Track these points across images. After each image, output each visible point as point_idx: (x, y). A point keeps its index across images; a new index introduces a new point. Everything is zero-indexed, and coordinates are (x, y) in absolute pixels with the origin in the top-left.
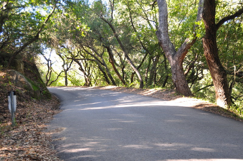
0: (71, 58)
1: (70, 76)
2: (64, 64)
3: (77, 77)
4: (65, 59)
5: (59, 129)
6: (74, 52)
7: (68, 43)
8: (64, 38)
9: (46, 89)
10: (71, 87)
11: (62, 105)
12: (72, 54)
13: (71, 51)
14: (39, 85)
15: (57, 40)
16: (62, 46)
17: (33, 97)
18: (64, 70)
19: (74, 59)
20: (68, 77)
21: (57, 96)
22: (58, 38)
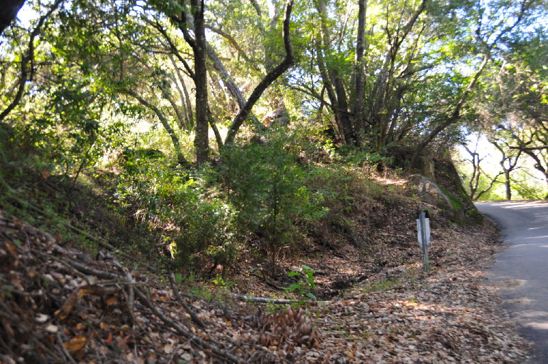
0: (518, 146)
1: (515, 182)
2: (504, 159)
3: (530, 184)
4: (505, 149)
5: (512, 281)
6: (523, 136)
7: (512, 121)
8: (503, 112)
9: (474, 207)
10: (518, 203)
11: (505, 236)
12: (519, 140)
13: (517, 135)
14: (461, 199)
15: (491, 117)
16: (500, 126)
17: (453, 221)
18: (505, 169)
19: (524, 148)
20: (512, 183)
21: (493, 219)
22: (492, 112)
